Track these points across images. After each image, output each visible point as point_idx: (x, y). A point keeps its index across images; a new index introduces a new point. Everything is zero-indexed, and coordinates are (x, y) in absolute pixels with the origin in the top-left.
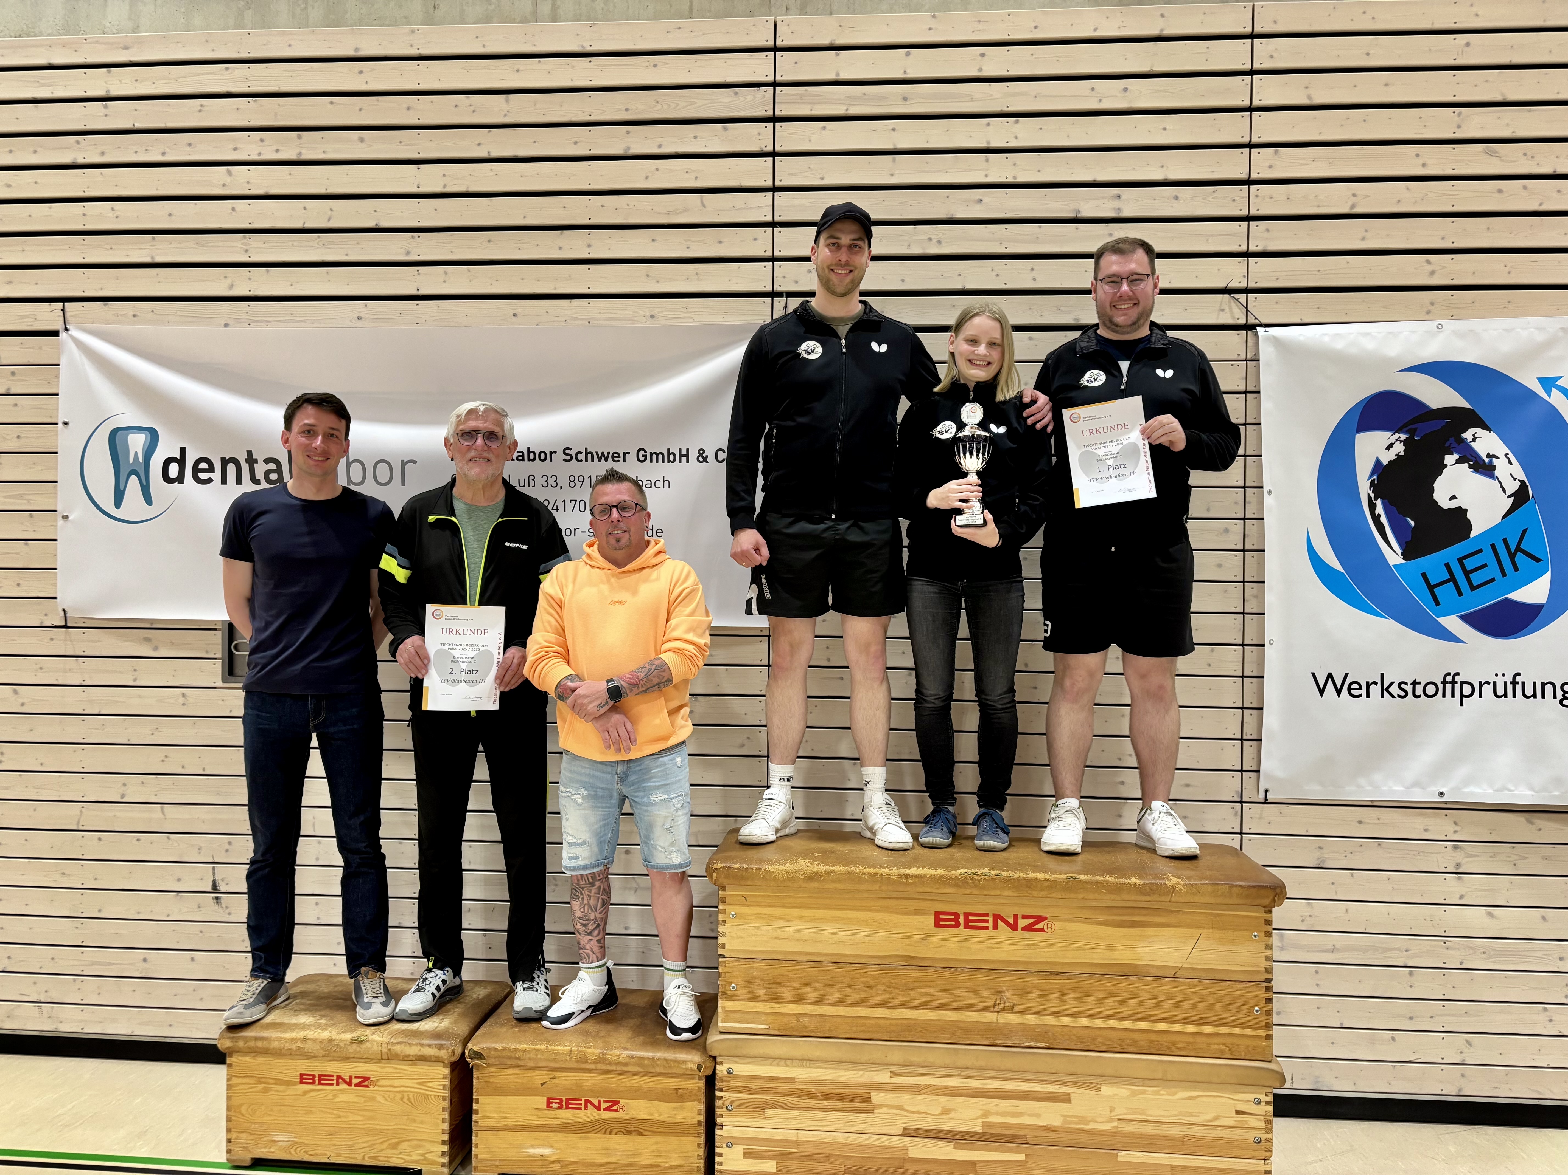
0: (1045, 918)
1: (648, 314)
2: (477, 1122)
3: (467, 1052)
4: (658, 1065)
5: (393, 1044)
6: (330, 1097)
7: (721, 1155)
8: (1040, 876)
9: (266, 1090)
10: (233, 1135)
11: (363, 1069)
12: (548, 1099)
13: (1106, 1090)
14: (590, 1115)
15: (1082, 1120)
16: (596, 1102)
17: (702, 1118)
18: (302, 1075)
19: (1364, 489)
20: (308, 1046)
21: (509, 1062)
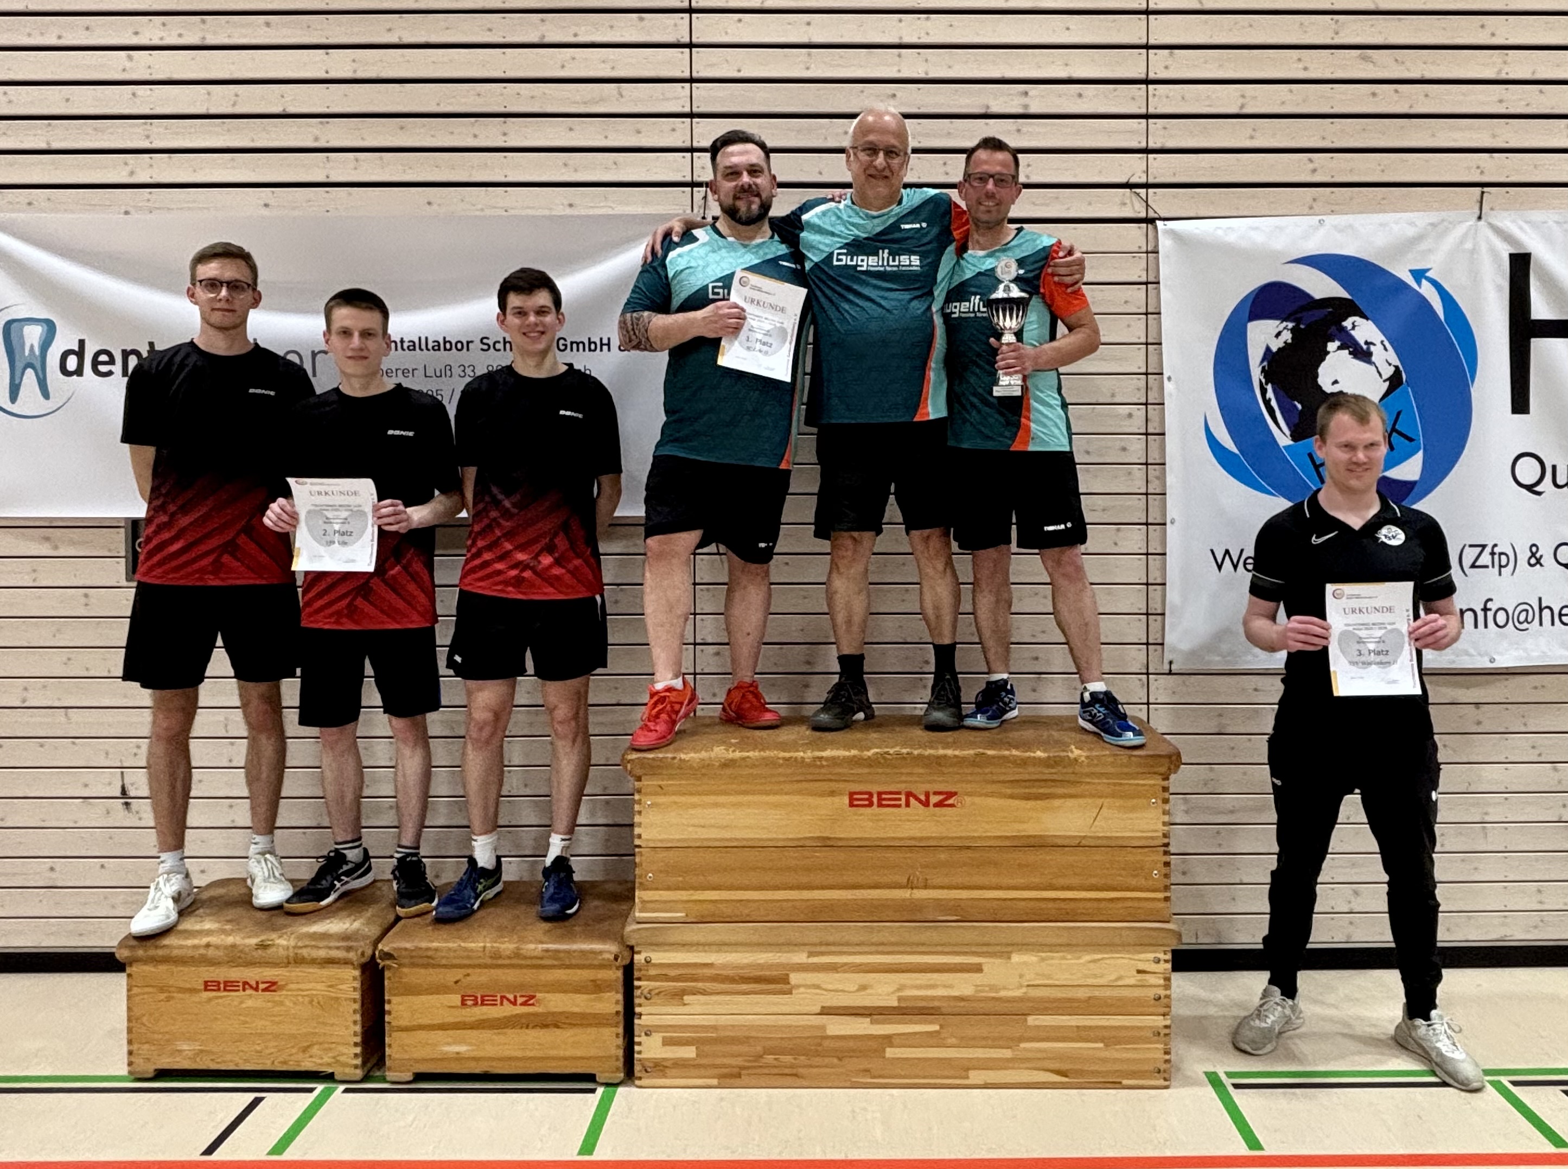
0: (955, 794)
1: (566, 202)
2: (389, 1023)
3: (377, 953)
4: (574, 957)
5: (301, 947)
6: (236, 1003)
7: (640, 1044)
8: (949, 752)
9: (168, 999)
10: (135, 1047)
11: (269, 973)
12: (463, 996)
13: (1016, 958)
14: (507, 1010)
15: (993, 988)
16: (511, 997)
17: (620, 1008)
18: (206, 982)
19: (1256, 375)
20: (211, 952)
21: (421, 961)
